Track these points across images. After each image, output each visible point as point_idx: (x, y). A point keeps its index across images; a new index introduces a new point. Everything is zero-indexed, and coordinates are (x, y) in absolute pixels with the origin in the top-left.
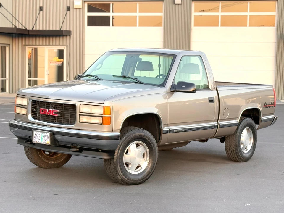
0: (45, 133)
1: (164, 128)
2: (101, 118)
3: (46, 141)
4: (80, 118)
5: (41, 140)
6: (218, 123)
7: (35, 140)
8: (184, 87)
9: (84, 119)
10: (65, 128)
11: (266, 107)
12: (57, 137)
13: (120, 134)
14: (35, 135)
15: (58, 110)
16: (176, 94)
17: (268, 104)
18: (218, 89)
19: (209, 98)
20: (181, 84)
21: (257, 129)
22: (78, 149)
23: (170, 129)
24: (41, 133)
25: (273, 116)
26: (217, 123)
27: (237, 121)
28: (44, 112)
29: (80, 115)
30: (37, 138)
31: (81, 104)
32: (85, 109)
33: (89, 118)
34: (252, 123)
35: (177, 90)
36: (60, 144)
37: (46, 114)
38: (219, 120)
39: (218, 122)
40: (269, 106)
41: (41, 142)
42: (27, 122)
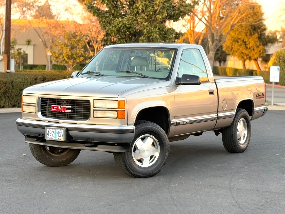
0: (59, 130)
1: (172, 121)
2: (116, 112)
3: (60, 138)
4: (95, 113)
5: (54, 137)
6: (218, 115)
7: (48, 137)
8: (189, 79)
9: (99, 114)
10: (78, 124)
11: (258, 98)
12: (71, 133)
13: (134, 127)
14: (48, 132)
15: (71, 107)
16: (181, 87)
17: (259, 95)
18: (217, 81)
19: (209, 90)
20: (185, 76)
21: (251, 120)
22: (93, 144)
23: (177, 122)
24: (54, 130)
25: (264, 107)
26: (216, 115)
27: (234, 112)
28: (56, 109)
29: (94, 110)
30: (50, 134)
31: (94, 99)
32: (98, 104)
33: (103, 113)
34: (246, 115)
35: (181, 82)
36: (74, 139)
37: (58, 111)
38: (218, 112)
39: (217, 113)
40: (260, 97)
41: (54, 139)
42: (36, 120)
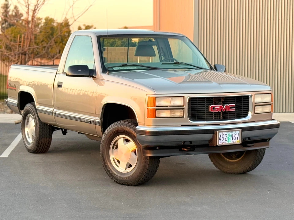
2: (270, 106)
4: (255, 109)
5: (228, 141)
7: (220, 143)
10: (240, 123)
15: (234, 104)
28: (218, 109)
29: (255, 106)
31: (255, 94)
41: (228, 143)
42: (181, 126)
